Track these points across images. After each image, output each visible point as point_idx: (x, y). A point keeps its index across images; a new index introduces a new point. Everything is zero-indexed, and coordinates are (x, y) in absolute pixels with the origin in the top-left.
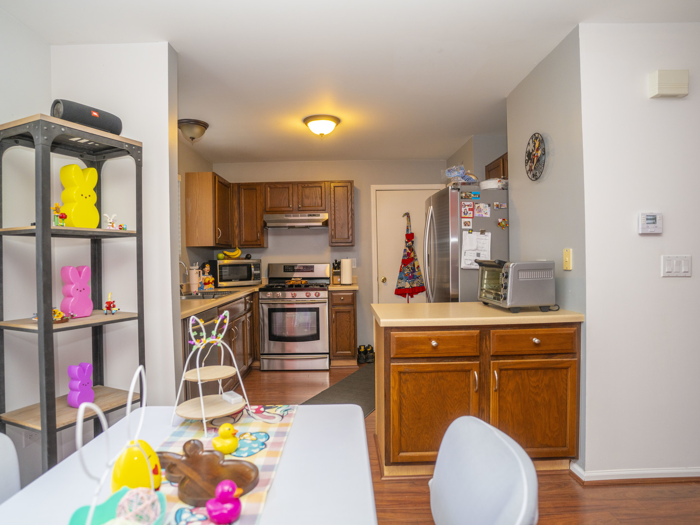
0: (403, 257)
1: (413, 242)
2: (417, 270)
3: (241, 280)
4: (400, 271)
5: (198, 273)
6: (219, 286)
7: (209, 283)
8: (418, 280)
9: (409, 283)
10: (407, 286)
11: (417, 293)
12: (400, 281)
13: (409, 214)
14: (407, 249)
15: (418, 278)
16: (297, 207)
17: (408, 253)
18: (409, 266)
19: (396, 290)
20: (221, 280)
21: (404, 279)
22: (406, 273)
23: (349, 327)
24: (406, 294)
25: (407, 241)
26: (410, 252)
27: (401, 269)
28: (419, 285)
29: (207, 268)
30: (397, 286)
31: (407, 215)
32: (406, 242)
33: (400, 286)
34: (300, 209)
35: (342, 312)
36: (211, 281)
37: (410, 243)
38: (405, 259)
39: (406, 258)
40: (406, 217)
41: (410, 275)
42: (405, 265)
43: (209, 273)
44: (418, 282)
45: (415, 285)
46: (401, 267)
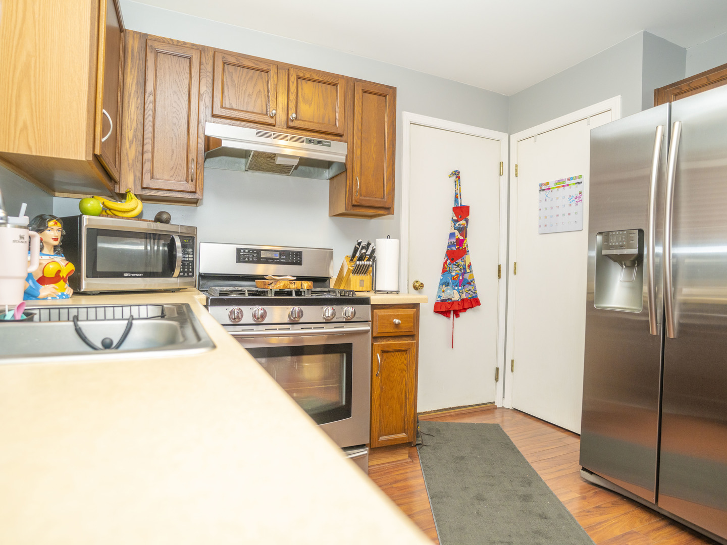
0: (449, 246)
1: (467, 221)
2: (468, 270)
3: (147, 275)
4: (444, 271)
5: (27, 239)
6: (84, 288)
7: (56, 278)
8: (470, 287)
9: (459, 292)
10: (456, 297)
11: (465, 310)
12: (444, 288)
13: (459, 173)
14: (457, 233)
15: (469, 283)
16: (285, 118)
17: (458, 239)
18: (460, 262)
19: (436, 304)
20: (94, 273)
21: (451, 284)
22: (453, 274)
23: (404, 382)
24: (449, 312)
25: (455, 218)
26: (462, 238)
27: (444, 267)
28: (470, 296)
29: (54, 232)
30: (439, 297)
31: (457, 174)
32: (455, 221)
33: (444, 296)
34: (291, 124)
35: (393, 351)
36: (64, 274)
37: (463, 222)
38: (452, 251)
39: (454, 249)
40: (454, 178)
41: (461, 278)
42: (452, 260)
43: (55, 247)
44: (469, 290)
45: (464, 297)
46: (445, 263)
